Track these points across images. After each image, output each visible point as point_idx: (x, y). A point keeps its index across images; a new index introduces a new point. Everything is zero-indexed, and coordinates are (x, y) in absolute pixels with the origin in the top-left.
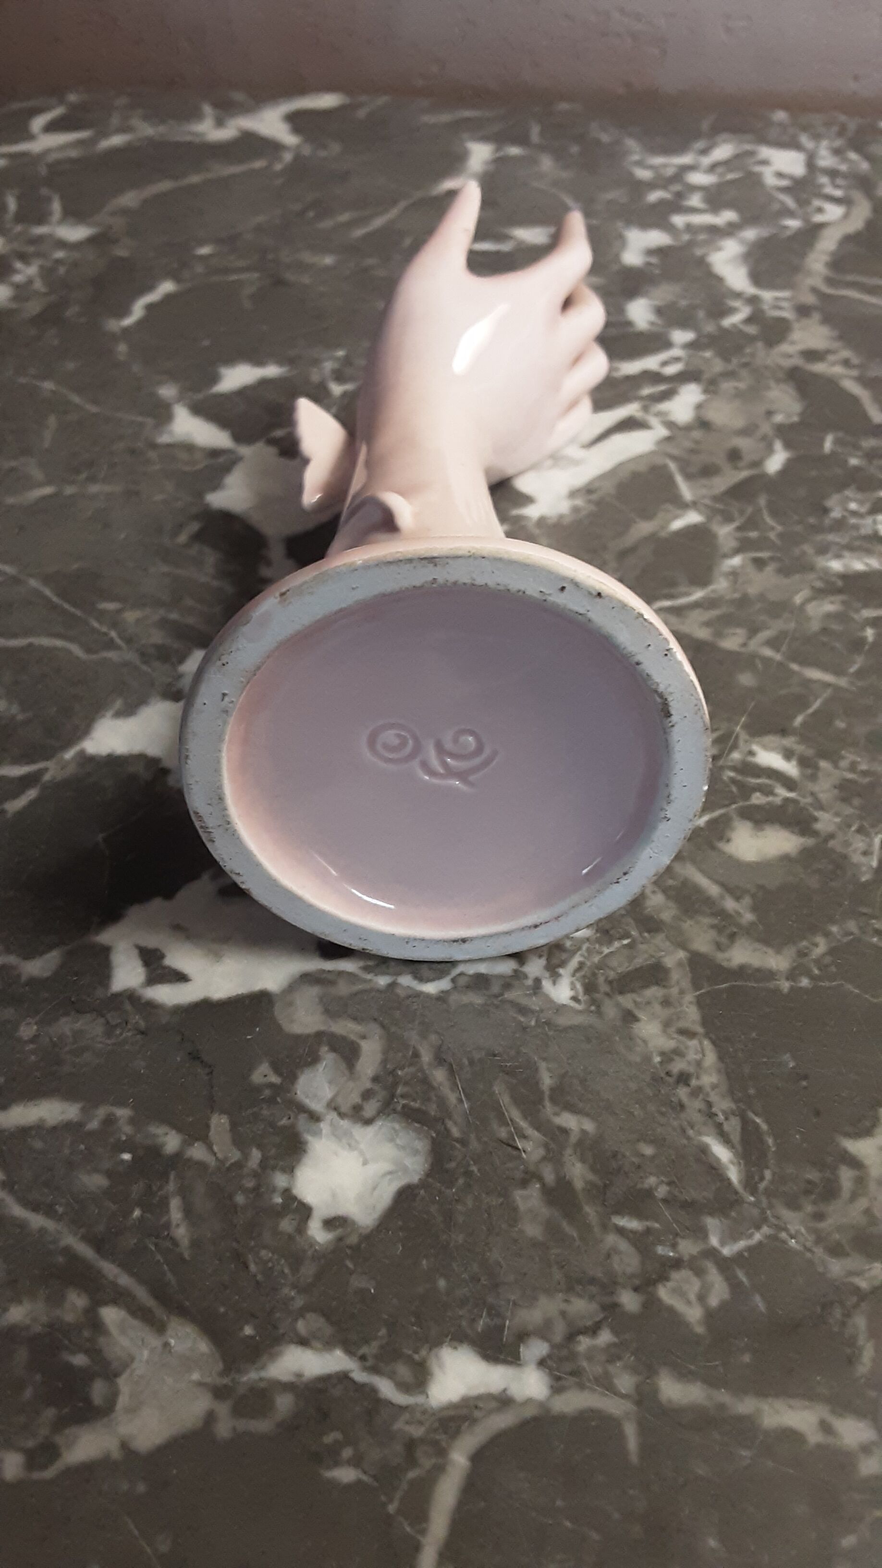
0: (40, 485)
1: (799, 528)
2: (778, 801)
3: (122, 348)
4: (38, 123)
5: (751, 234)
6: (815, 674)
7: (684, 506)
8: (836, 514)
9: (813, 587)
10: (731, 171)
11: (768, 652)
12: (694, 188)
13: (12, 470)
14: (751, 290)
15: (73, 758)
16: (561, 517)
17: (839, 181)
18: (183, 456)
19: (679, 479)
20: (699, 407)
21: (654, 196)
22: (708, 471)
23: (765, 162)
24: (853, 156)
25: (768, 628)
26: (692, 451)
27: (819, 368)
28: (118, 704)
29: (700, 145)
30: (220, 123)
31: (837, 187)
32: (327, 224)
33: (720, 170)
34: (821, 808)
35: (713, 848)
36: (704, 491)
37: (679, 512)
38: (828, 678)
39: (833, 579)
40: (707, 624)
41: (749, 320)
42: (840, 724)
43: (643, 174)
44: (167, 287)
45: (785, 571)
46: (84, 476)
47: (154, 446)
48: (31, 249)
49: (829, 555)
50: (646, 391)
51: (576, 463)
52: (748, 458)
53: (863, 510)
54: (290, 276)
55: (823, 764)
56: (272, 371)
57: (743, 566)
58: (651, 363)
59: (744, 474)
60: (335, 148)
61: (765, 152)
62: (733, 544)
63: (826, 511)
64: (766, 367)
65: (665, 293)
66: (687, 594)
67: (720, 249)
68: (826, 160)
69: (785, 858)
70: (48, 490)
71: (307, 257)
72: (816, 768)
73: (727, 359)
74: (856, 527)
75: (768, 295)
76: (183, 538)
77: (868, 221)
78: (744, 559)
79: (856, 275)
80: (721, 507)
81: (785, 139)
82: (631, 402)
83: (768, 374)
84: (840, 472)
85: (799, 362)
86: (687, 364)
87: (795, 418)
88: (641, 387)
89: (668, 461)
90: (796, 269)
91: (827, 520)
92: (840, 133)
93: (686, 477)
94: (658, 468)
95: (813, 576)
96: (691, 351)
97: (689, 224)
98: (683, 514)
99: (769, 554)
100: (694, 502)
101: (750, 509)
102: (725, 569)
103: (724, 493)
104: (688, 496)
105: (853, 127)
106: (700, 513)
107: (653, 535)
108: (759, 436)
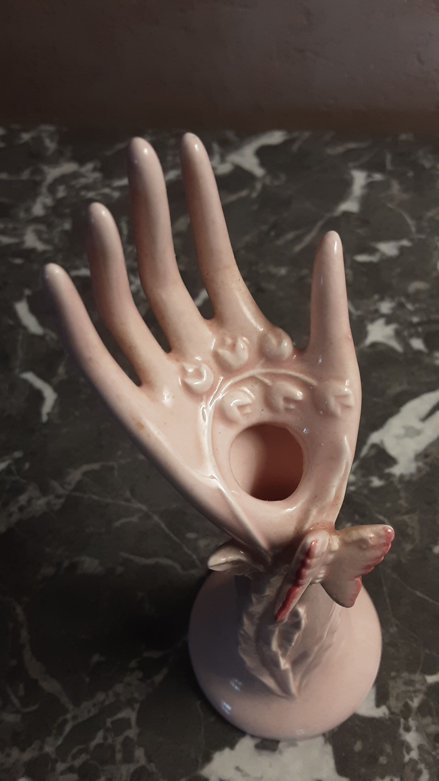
16: (412, 475)
30: (223, 159)
32: (280, 242)
44: (203, 295)
51: (418, 433)
60: (283, 177)
71: (273, 270)
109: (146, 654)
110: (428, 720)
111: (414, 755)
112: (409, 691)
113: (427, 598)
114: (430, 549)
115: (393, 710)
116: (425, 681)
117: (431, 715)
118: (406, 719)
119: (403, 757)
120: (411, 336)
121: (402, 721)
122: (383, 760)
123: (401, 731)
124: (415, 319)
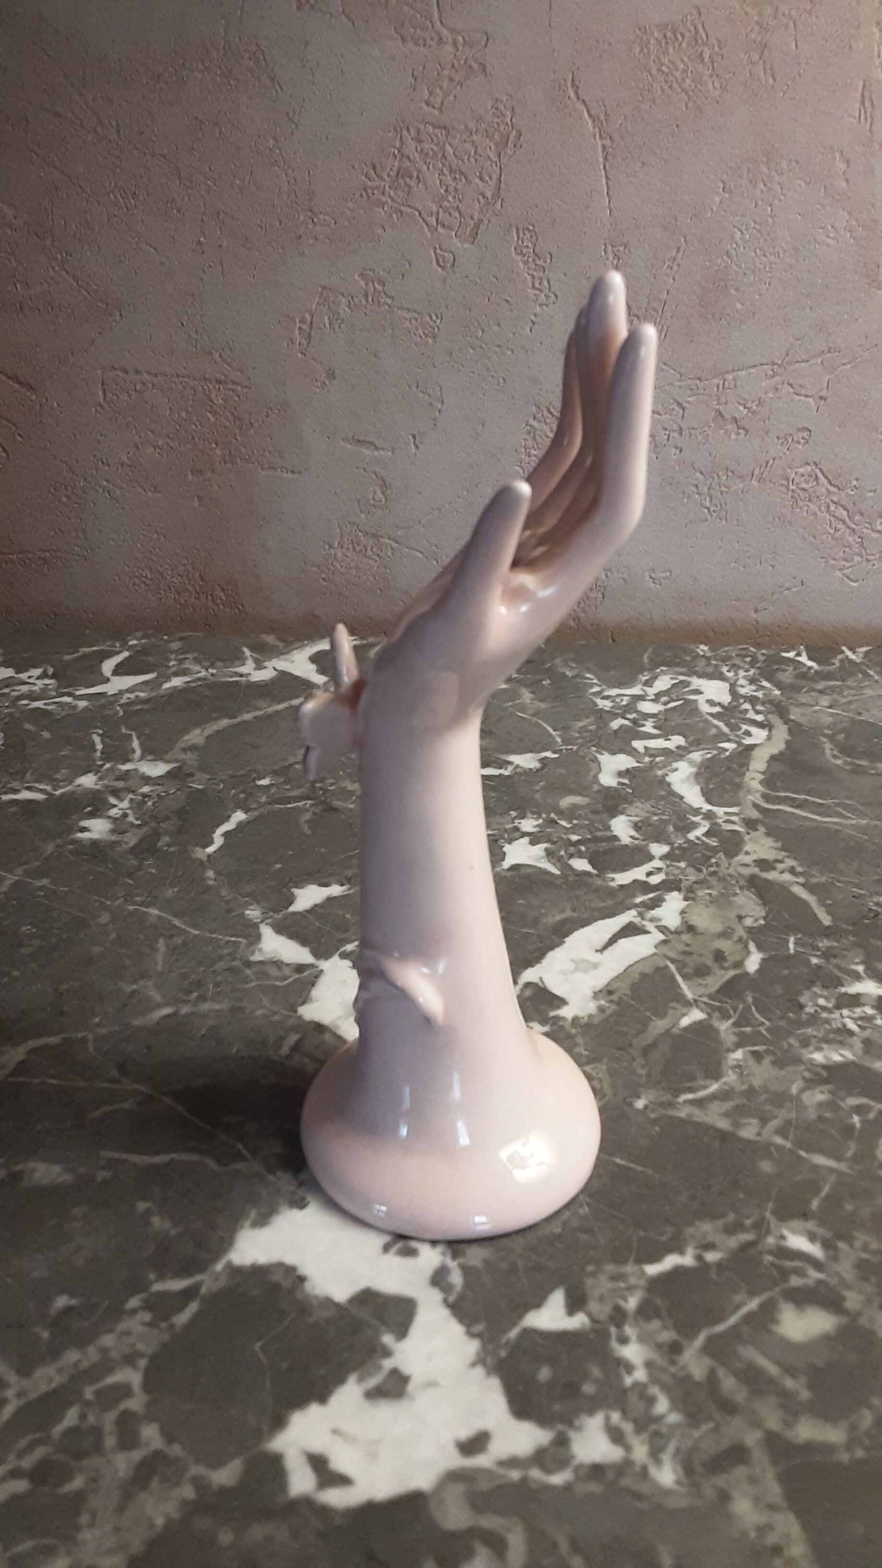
0: (159, 1006)
1: (782, 1023)
2: (810, 1282)
4: (108, 666)
5: (697, 756)
6: (820, 1160)
7: (688, 1004)
8: (810, 1009)
9: (804, 1078)
10: (673, 700)
11: (779, 1140)
12: (647, 716)
13: (134, 992)
14: (707, 807)
15: (224, 1269)
16: (590, 1016)
17: (759, 708)
18: (274, 971)
19: (679, 979)
20: (683, 913)
21: (616, 724)
22: (701, 972)
23: (698, 692)
24: (765, 683)
25: (776, 1117)
26: (687, 953)
27: (772, 876)
28: (253, 1214)
29: (644, 677)
30: (259, 666)
31: (758, 712)
33: (664, 699)
34: (848, 1287)
35: (768, 1331)
36: (702, 991)
37: (685, 1010)
38: (831, 1163)
39: (819, 1070)
40: (726, 1114)
41: (708, 834)
42: (849, 1207)
43: (605, 705)
44: (239, 816)
45: (779, 1064)
46: (195, 994)
47: (249, 964)
48: (121, 784)
49: (811, 1048)
50: (638, 900)
51: (595, 966)
52: (731, 960)
53: (830, 1005)
54: (337, 803)
55: (842, 1245)
56: (336, 890)
57: (745, 1060)
58: (638, 873)
59: (731, 973)
61: (697, 682)
62: (734, 1039)
63: (802, 1007)
64: (730, 875)
65: (639, 810)
66: (705, 1087)
67: (675, 770)
68: (746, 690)
69: (826, 1337)
70: (167, 1011)
72: (835, 1248)
73: (699, 870)
74: (827, 1021)
75: (720, 811)
76: (284, 1051)
77: (787, 743)
78: (744, 1052)
79: (786, 791)
80: (717, 1004)
81: (710, 669)
82: (629, 909)
83: (733, 882)
84: (806, 970)
85: (756, 870)
86: (667, 874)
87: (762, 922)
88: (634, 896)
89: (669, 963)
90: (739, 786)
91: (803, 1015)
92: (752, 664)
93: (685, 977)
94: (662, 971)
95: (802, 1067)
96: (668, 862)
97: (646, 748)
98: (688, 1012)
99: (764, 1047)
100: (695, 1001)
101: (741, 1006)
102: (731, 1062)
103: (718, 992)
104: (690, 995)
105: (762, 658)
106: (702, 1010)
107: (667, 1032)
108: (736, 938)
109: (157, 1287)
110: (656, 1324)
111: (640, 1375)
112: (621, 1289)
113: (632, 1165)
114: (630, 1104)
115: (597, 1316)
116: (643, 1273)
117: (660, 1317)
118: (619, 1325)
119: (621, 1380)
120: (571, 856)
121: (613, 1330)
122: (588, 1388)
123: (614, 1344)
124: (574, 838)
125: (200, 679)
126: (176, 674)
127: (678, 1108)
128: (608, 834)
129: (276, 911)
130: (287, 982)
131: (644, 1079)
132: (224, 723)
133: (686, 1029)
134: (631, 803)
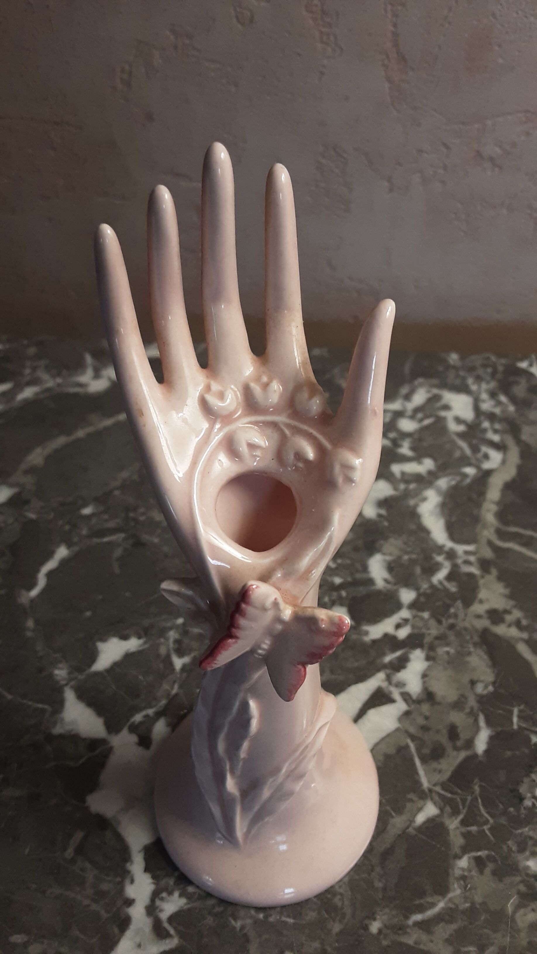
1: (504, 820)
3: (30, 623)
5: (443, 483)
7: (424, 795)
8: (528, 802)
9: (519, 892)
10: (426, 417)
12: (404, 435)
14: (450, 545)
17: (497, 426)
19: (417, 762)
20: (424, 676)
22: (437, 753)
23: (447, 407)
24: (503, 398)
26: (425, 729)
27: (500, 630)
29: (404, 390)
30: (97, 376)
31: (496, 431)
33: (420, 415)
36: (436, 778)
37: (420, 803)
41: (450, 577)
44: (62, 552)
45: (499, 874)
47: (50, 738)
49: (528, 854)
50: (388, 658)
52: (464, 736)
54: (145, 537)
56: (133, 644)
57: (470, 871)
58: (388, 626)
59: (463, 755)
61: (447, 396)
62: (460, 841)
63: (521, 799)
64: (466, 629)
65: (393, 547)
66: (433, 905)
67: (425, 499)
68: (487, 405)
73: (440, 622)
75: (460, 549)
76: (70, 853)
77: (520, 468)
78: (469, 858)
79: (516, 525)
80: (449, 795)
81: (458, 382)
82: (378, 670)
83: (468, 638)
84: (527, 751)
85: (485, 623)
86: (413, 627)
87: (491, 688)
88: (384, 654)
89: (409, 741)
90: (476, 520)
91: (523, 811)
92: (493, 375)
93: (424, 760)
94: (402, 750)
95: (518, 879)
96: (414, 612)
97: (403, 474)
98: (425, 805)
99: (486, 852)
100: (430, 790)
101: (469, 798)
102: (458, 873)
103: (450, 779)
104: (425, 783)
105: (500, 369)
106: (435, 803)
107: (404, 835)
108: (467, 710)
114: (366, 928)
125: (48, 390)
126: (29, 384)
127: (408, 933)
128: (364, 576)
129: (80, 670)
130: (81, 762)
131: (380, 896)
132: (61, 441)
133: (419, 829)
134: (386, 538)
